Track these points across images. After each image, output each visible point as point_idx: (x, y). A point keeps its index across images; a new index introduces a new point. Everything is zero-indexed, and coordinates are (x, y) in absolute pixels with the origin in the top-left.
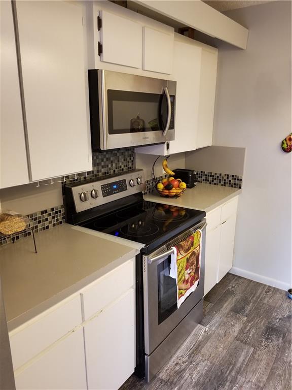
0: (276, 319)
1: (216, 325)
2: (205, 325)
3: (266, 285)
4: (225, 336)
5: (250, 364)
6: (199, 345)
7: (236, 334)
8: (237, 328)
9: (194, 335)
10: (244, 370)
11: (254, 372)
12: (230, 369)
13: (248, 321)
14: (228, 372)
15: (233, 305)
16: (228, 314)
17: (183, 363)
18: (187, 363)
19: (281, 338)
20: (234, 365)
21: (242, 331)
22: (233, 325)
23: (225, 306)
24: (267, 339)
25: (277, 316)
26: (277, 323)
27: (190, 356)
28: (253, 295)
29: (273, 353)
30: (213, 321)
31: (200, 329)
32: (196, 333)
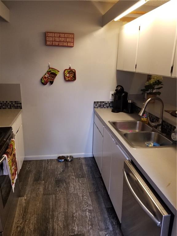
0: (58, 175)
1: (30, 193)
2: (23, 196)
3: (45, 160)
4: (37, 196)
5: (56, 204)
6: (25, 209)
7: (42, 192)
8: (41, 189)
9: (19, 205)
10: (55, 208)
11: (60, 206)
12: (48, 212)
13: (45, 182)
14: (48, 214)
15: (34, 177)
16: (33, 184)
17: (21, 224)
18: (23, 223)
19: (64, 183)
20: (49, 209)
21: (44, 189)
22: (39, 189)
23: (29, 180)
24: (58, 187)
25: (57, 173)
26: (59, 177)
27: (23, 218)
28: (41, 168)
29: (64, 193)
30: (27, 192)
31: (22, 200)
32: (20, 203)
